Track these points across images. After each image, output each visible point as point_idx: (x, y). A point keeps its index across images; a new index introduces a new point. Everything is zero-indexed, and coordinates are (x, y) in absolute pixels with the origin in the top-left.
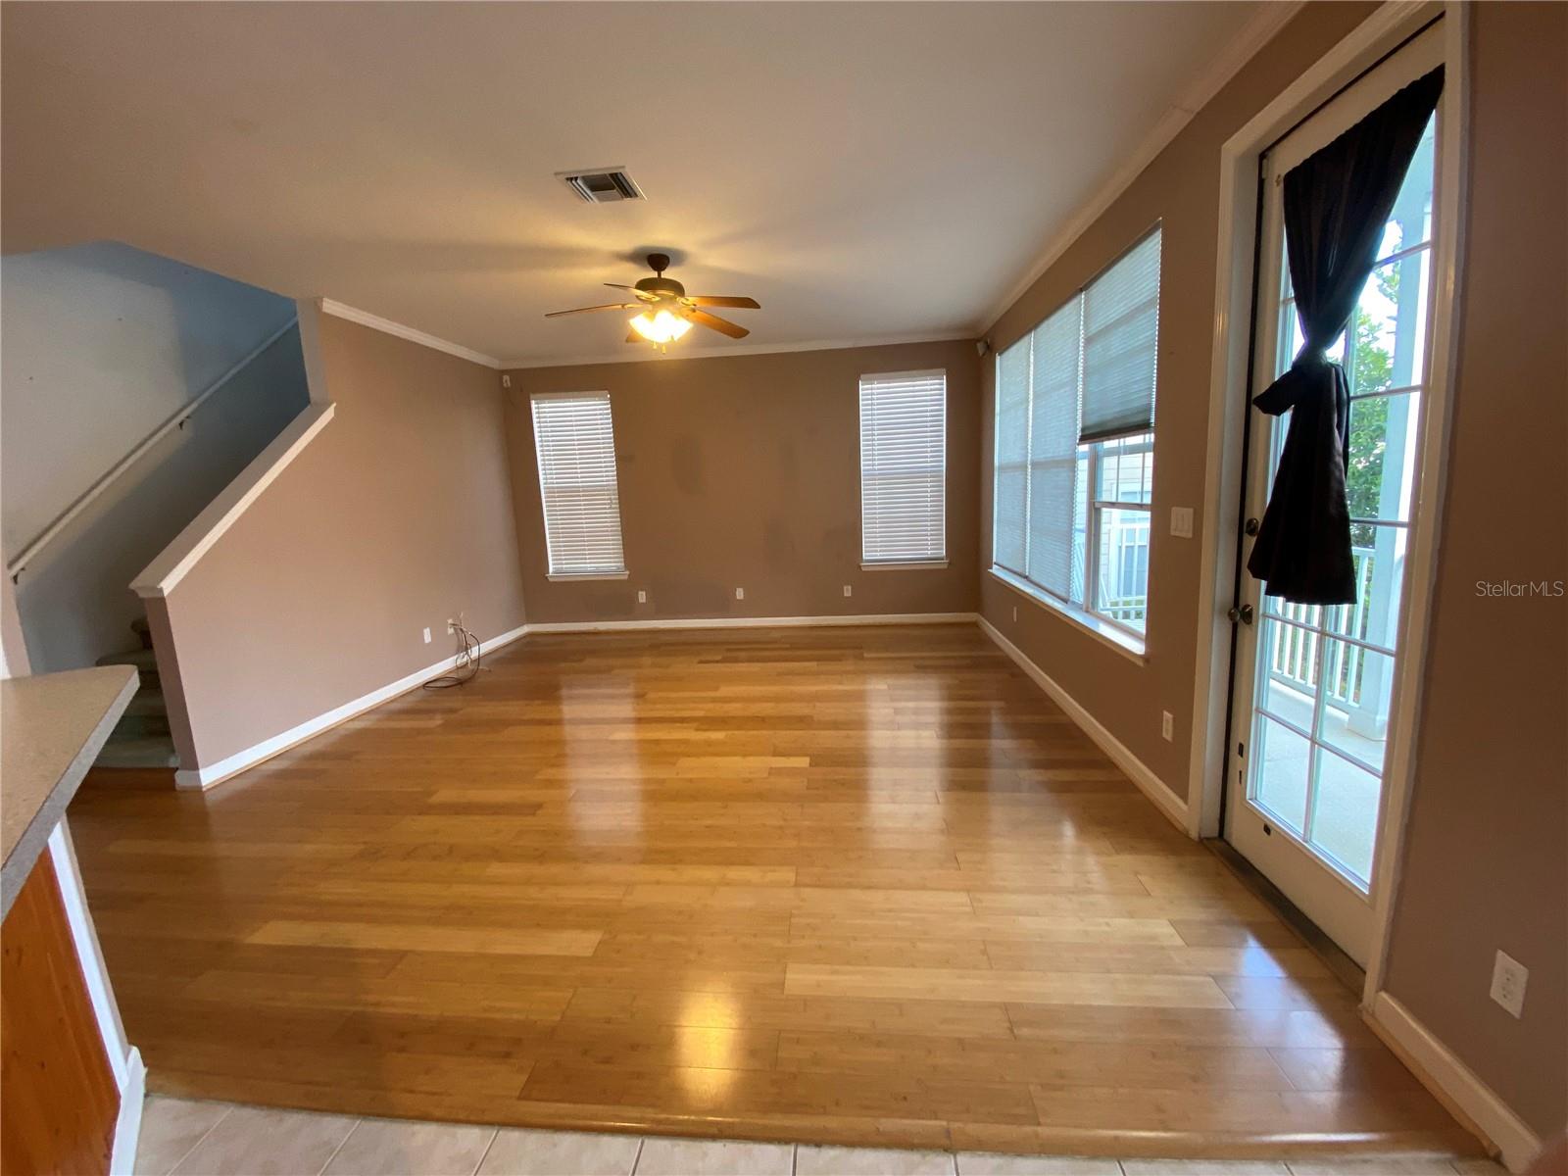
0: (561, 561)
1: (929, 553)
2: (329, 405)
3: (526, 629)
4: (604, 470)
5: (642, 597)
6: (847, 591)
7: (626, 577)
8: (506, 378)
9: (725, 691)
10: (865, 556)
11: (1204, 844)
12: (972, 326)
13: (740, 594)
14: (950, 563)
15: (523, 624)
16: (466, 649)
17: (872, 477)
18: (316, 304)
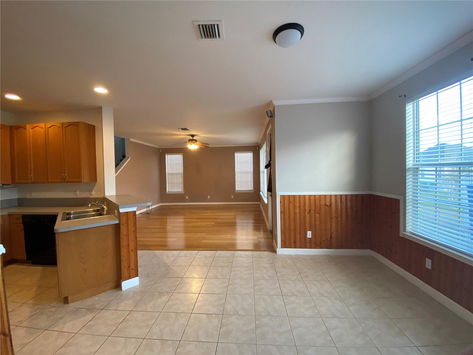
0: (169, 189)
1: (250, 189)
2: (129, 158)
3: (160, 204)
4: (181, 170)
5: (187, 197)
6: (232, 197)
7: (184, 193)
8: (161, 150)
9: (202, 214)
10: (236, 189)
11: (270, 231)
12: (257, 143)
13: (209, 197)
14: (254, 191)
15: (160, 203)
16: (149, 207)
17: (238, 172)
18: (129, 139)
